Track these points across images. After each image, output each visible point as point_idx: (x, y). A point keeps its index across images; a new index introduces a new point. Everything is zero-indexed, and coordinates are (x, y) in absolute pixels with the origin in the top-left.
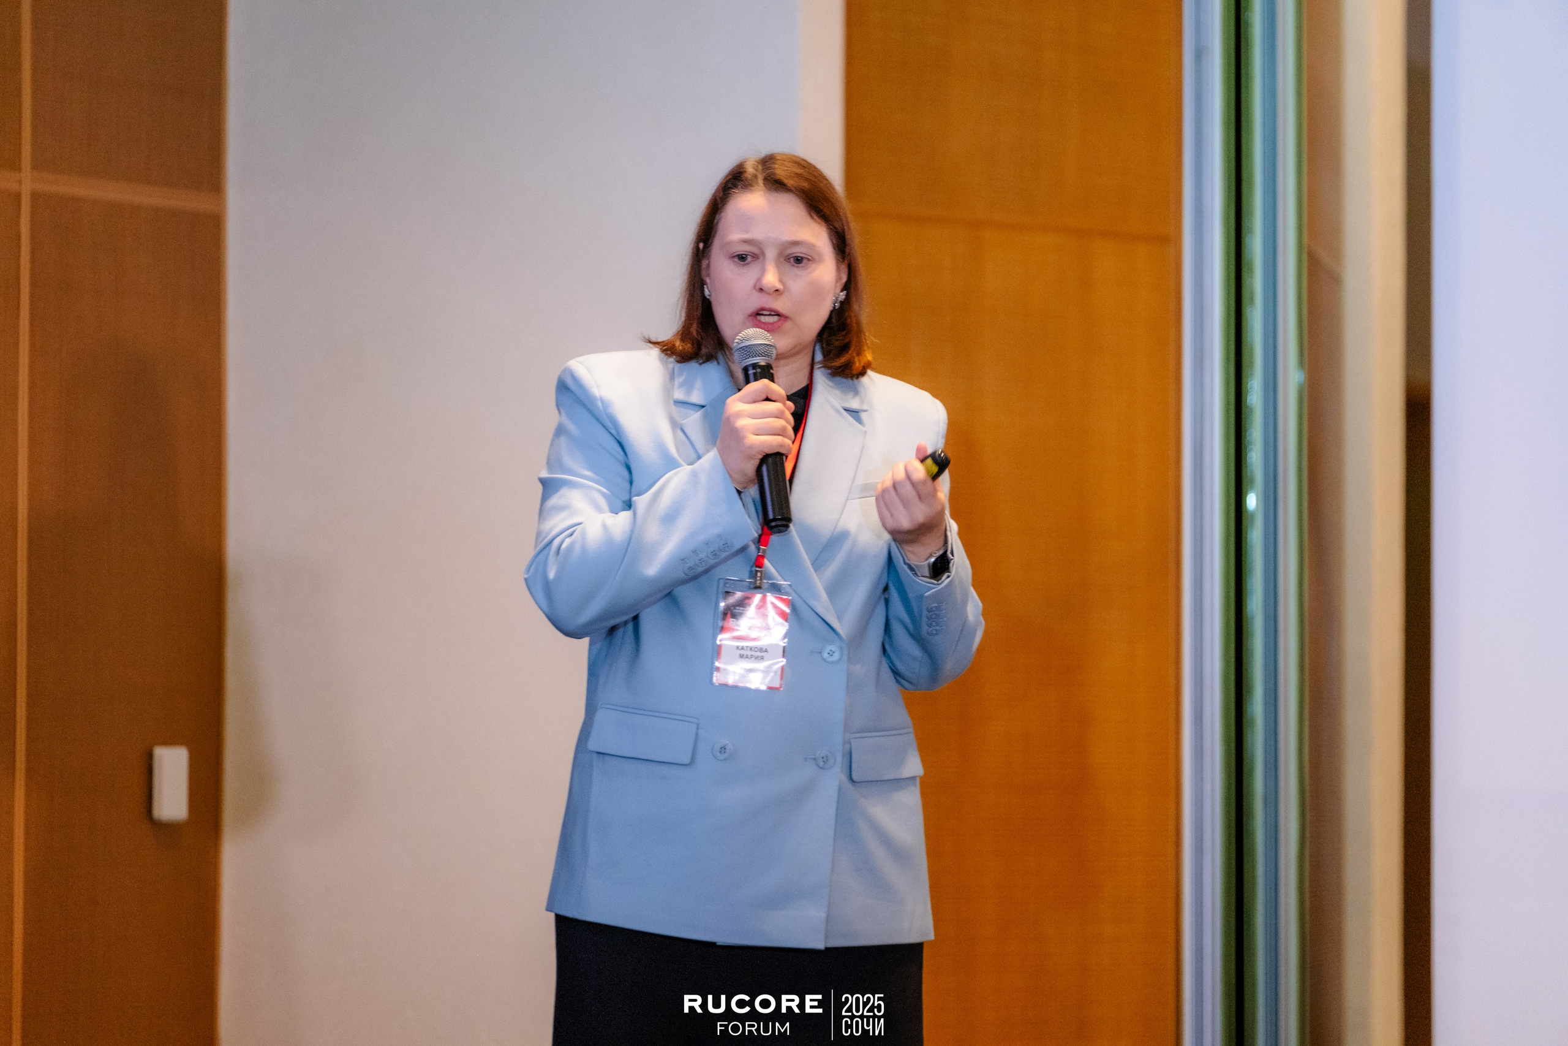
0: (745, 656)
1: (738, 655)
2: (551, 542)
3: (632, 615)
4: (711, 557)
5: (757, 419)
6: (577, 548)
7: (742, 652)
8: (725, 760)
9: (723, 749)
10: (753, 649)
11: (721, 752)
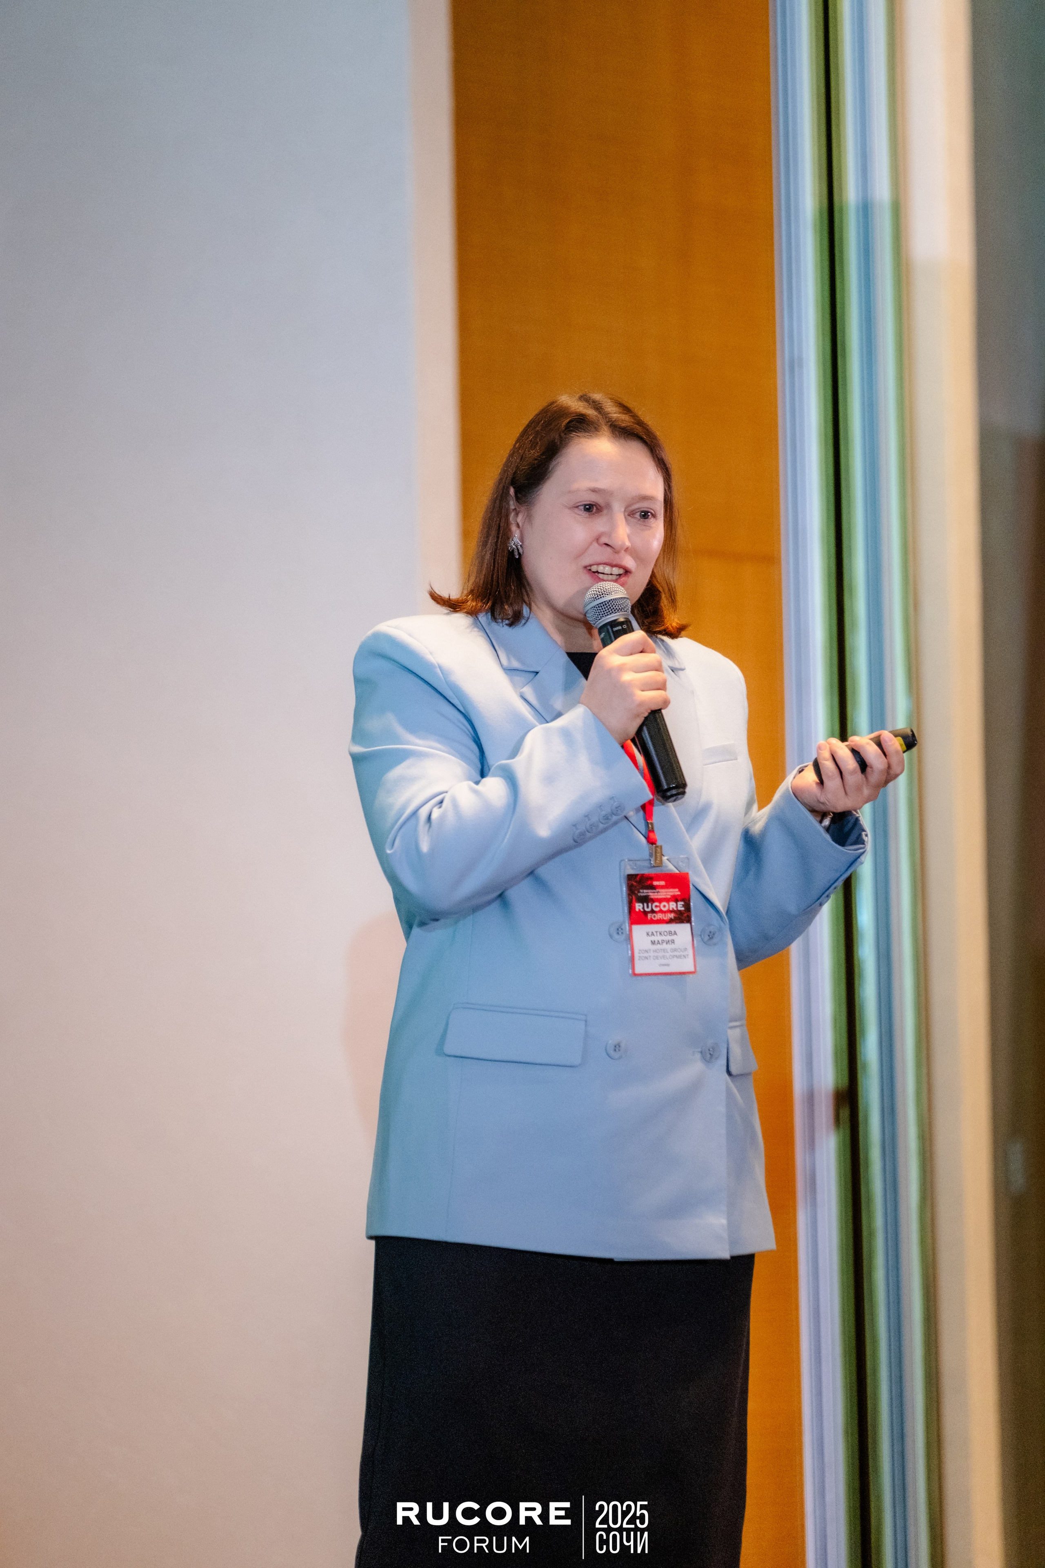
0: (656, 942)
1: (650, 942)
2: (415, 813)
3: (498, 893)
4: (603, 821)
5: (638, 672)
6: (451, 816)
7: (653, 938)
8: (620, 1057)
9: (617, 1047)
10: (662, 933)
11: (615, 1050)
